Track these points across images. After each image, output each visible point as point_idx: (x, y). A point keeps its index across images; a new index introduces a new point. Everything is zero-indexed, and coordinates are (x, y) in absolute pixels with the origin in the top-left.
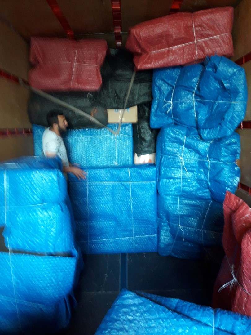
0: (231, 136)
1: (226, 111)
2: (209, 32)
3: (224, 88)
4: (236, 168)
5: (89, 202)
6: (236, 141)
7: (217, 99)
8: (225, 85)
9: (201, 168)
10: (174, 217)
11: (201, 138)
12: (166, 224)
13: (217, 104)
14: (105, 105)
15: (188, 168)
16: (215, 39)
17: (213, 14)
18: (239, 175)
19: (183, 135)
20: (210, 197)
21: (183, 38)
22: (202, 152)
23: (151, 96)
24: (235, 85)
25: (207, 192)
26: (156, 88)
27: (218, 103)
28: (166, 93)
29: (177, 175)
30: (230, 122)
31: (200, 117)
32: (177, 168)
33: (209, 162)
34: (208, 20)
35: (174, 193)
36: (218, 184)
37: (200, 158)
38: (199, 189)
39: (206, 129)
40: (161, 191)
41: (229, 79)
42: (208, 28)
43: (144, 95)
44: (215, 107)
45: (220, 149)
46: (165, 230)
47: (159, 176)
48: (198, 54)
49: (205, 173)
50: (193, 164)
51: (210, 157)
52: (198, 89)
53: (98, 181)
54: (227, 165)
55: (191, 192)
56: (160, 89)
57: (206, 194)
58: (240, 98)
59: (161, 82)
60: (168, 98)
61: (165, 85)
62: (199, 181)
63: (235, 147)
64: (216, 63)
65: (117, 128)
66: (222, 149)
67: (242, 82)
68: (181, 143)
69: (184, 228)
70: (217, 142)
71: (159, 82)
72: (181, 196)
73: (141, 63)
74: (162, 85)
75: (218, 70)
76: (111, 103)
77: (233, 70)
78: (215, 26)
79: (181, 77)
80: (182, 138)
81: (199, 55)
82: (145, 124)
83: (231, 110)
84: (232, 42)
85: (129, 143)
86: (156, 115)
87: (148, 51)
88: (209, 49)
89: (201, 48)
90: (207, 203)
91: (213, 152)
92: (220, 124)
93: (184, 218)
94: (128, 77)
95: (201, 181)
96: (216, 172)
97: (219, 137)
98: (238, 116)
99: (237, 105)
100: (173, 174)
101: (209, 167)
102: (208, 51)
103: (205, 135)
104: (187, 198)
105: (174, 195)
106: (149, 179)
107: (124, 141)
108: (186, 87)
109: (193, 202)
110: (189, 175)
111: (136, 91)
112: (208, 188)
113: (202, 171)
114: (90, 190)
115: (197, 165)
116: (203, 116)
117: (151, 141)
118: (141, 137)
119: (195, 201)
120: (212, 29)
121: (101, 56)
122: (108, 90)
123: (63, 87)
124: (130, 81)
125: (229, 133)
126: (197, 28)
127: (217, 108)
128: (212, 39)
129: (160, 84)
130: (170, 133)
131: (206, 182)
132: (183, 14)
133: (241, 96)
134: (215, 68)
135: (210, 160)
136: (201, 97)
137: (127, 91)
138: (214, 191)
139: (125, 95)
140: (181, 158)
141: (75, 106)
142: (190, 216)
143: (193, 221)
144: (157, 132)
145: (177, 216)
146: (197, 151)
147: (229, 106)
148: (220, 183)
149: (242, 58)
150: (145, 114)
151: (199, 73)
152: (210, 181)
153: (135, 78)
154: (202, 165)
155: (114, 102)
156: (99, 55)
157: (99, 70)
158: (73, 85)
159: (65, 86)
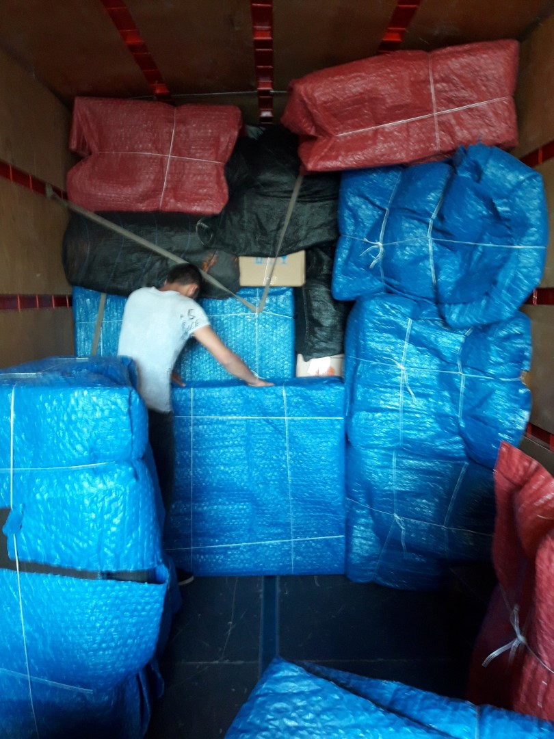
0: (511, 319)
1: (501, 267)
2: (465, 94)
3: (497, 216)
4: (522, 391)
5: (194, 460)
6: (522, 331)
7: (481, 240)
8: (500, 209)
9: (444, 390)
10: (384, 496)
11: (446, 324)
12: (364, 512)
13: (480, 249)
14: (234, 249)
15: (416, 387)
16: (477, 109)
17: (475, 55)
18: (529, 406)
19: (404, 316)
20: (463, 454)
21: (407, 105)
22: (446, 354)
23: (336, 229)
24: (521, 211)
25: (456, 443)
26: (347, 213)
27: (484, 247)
28: (369, 224)
29: (391, 403)
30: (510, 290)
31: (442, 278)
32: (391, 388)
33: (462, 378)
34: (463, 67)
35: (384, 444)
36: (482, 424)
37: (442, 367)
38: (438, 436)
39: (455, 304)
40: (355, 438)
41: (509, 195)
42: (462, 86)
43: (321, 226)
44: (476, 255)
45: (488, 349)
46: (362, 525)
47: (350, 405)
48: (440, 141)
49: (454, 401)
50: (427, 379)
51: (464, 366)
52: (441, 216)
53: (216, 415)
54: (503, 383)
55: (422, 440)
56: (355, 216)
57: (456, 446)
58: (532, 238)
59: (358, 199)
60: (373, 235)
61: (367, 208)
62: (440, 417)
63: (519, 344)
64: (481, 162)
65: (261, 298)
66: (490, 350)
67: (536, 202)
68: (399, 333)
69: (405, 522)
70: (481, 332)
71: (354, 201)
72: (400, 449)
73: (316, 157)
74: (359, 207)
75: (483, 178)
76: (248, 244)
77: (517, 177)
78: (479, 82)
79: (402, 189)
80: (402, 323)
81: (442, 142)
82: (320, 291)
83: (510, 264)
84: (514, 117)
85: (284, 331)
86: (346, 273)
87: (331, 132)
88: (465, 131)
89: (446, 128)
90: (457, 467)
91: (472, 355)
92: (487, 294)
93: (405, 500)
94: (286, 188)
95: (443, 419)
96: (478, 398)
97: (485, 322)
98: (527, 277)
99: (525, 252)
100: (382, 402)
101: (462, 387)
102: (462, 134)
103: (454, 317)
104: (411, 454)
105: (384, 449)
106: (328, 412)
107: (275, 327)
108: (413, 212)
109: (426, 464)
110: (417, 403)
111: (302, 219)
112: (460, 433)
113: (445, 396)
114: (197, 434)
115: (435, 383)
116: (449, 276)
117: (333, 327)
118: (311, 319)
119: (429, 462)
120: (472, 87)
121: (228, 139)
122: (242, 217)
123: (142, 207)
124: (290, 197)
125: (507, 312)
126: (438, 85)
127: (480, 258)
128: (471, 109)
129: (355, 205)
130: (376, 310)
131: (455, 419)
132: (409, 53)
133: (534, 233)
134: (477, 171)
135: (464, 373)
136: (446, 233)
137: (282, 218)
138: (472, 439)
139: (279, 227)
140: (400, 366)
141: (169, 250)
142: (418, 495)
143: (426, 506)
144: (348, 309)
145: (390, 495)
146: (436, 353)
147: (507, 256)
148: (485, 424)
149: (536, 153)
150: (322, 269)
151: (442, 182)
152: (464, 418)
153: (301, 191)
154: (446, 382)
155: (255, 241)
156: (222, 139)
157: (222, 172)
158: (165, 203)
159: (148, 205)
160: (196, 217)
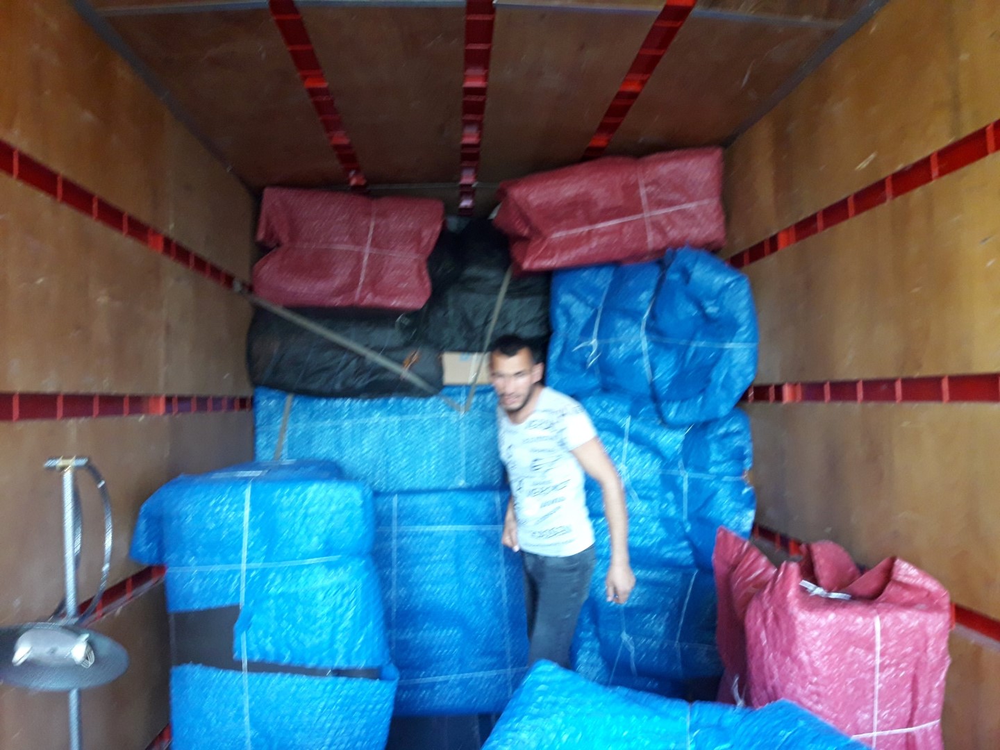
0: (728, 417)
1: (713, 365)
3: (707, 318)
4: (746, 490)
6: (741, 428)
7: (693, 339)
8: (708, 310)
9: (668, 491)
10: (610, 614)
11: (664, 421)
13: (693, 348)
14: (438, 344)
15: (640, 489)
16: (687, 210)
17: (682, 161)
18: (754, 505)
19: (623, 414)
20: (691, 561)
21: (619, 207)
22: (668, 453)
23: (548, 325)
24: (730, 311)
25: (684, 549)
26: (559, 312)
27: (697, 347)
28: (582, 322)
30: (724, 388)
31: (658, 375)
33: (685, 478)
34: (671, 172)
36: (706, 526)
37: (664, 467)
38: (663, 543)
39: (674, 401)
41: (718, 296)
42: (671, 189)
43: (530, 322)
44: (690, 354)
45: (707, 445)
46: (587, 649)
48: (652, 240)
49: (678, 502)
50: (649, 481)
51: (686, 465)
52: (653, 316)
53: (422, 526)
54: (725, 482)
55: (648, 548)
56: (567, 313)
57: (684, 554)
58: (743, 337)
59: (570, 297)
60: (586, 332)
61: (579, 305)
62: (666, 521)
63: (737, 442)
64: (689, 265)
65: (466, 397)
66: (710, 447)
67: (744, 303)
68: (618, 431)
69: (634, 642)
70: (700, 429)
71: (565, 298)
73: (531, 257)
74: (572, 304)
75: (691, 280)
76: (452, 341)
77: (725, 280)
78: (686, 186)
79: (615, 288)
80: (620, 421)
81: (654, 240)
83: (722, 362)
84: (723, 218)
87: (544, 232)
88: (676, 231)
89: (658, 228)
91: (693, 452)
92: (702, 392)
93: (634, 616)
94: (493, 282)
95: (669, 522)
96: (702, 499)
97: (703, 418)
99: (736, 350)
101: (685, 487)
102: (674, 234)
103: (671, 414)
108: (626, 310)
109: (654, 575)
110: (641, 506)
111: (512, 314)
112: (687, 537)
113: (670, 499)
115: (659, 484)
116: (665, 372)
119: (658, 572)
120: (680, 191)
121: (430, 235)
122: (446, 312)
123: (337, 301)
124: (499, 292)
125: (724, 410)
126: (648, 189)
127: (693, 357)
128: (680, 211)
129: (568, 303)
131: (681, 524)
132: (618, 160)
133: (744, 331)
134: (686, 275)
135: (686, 472)
136: (660, 333)
137: (490, 313)
138: (699, 543)
139: (486, 323)
141: (367, 346)
145: (617, 611)
146: (657, 452)
147: (720, 354)
151: (653, 282)
152: (690, 518)
153: (510, 285)
154: (669, 483)
155: (460, 337)
156: (425, 233)
157: (424, 266)
158: (362, 299)
159: (342, 300)
160: (396, 312)
